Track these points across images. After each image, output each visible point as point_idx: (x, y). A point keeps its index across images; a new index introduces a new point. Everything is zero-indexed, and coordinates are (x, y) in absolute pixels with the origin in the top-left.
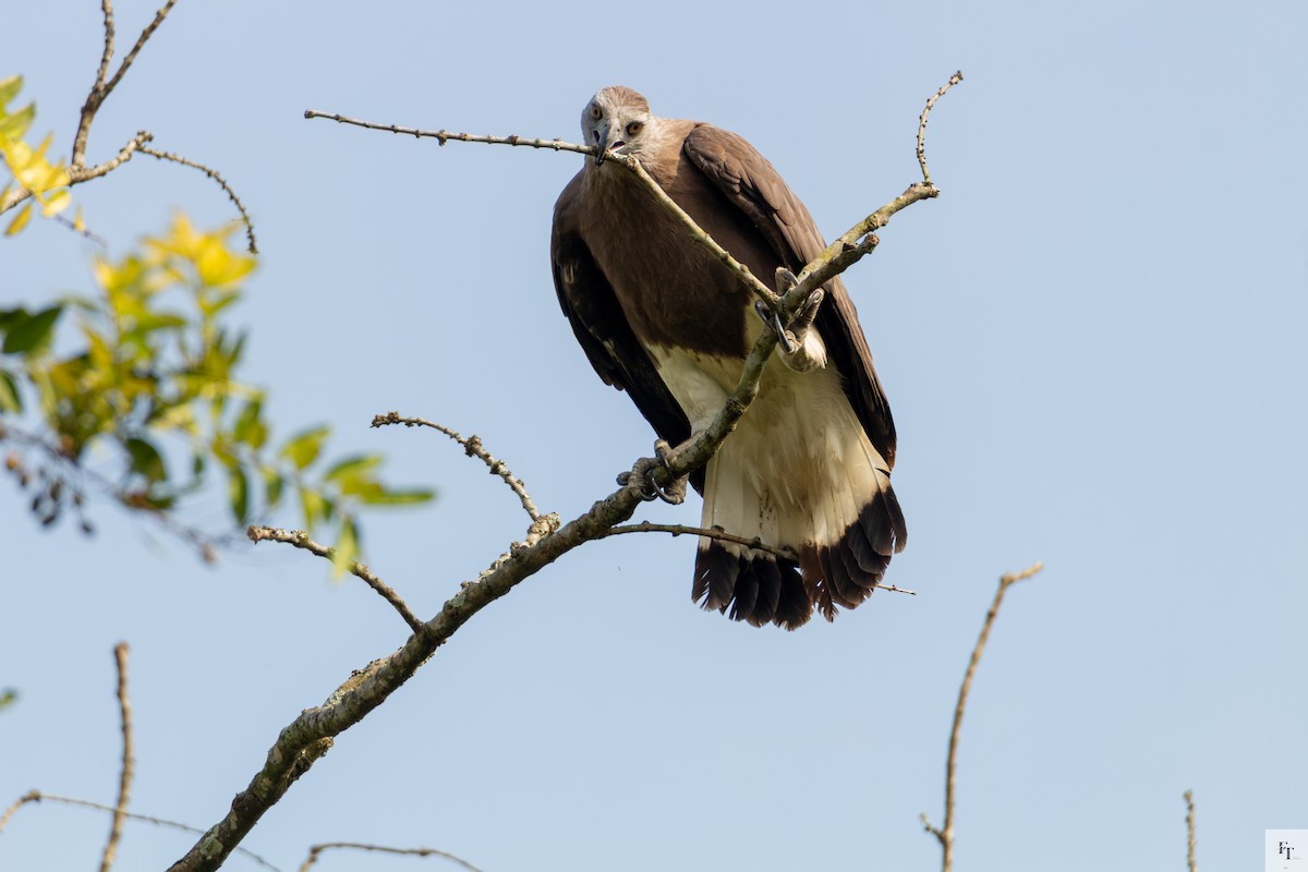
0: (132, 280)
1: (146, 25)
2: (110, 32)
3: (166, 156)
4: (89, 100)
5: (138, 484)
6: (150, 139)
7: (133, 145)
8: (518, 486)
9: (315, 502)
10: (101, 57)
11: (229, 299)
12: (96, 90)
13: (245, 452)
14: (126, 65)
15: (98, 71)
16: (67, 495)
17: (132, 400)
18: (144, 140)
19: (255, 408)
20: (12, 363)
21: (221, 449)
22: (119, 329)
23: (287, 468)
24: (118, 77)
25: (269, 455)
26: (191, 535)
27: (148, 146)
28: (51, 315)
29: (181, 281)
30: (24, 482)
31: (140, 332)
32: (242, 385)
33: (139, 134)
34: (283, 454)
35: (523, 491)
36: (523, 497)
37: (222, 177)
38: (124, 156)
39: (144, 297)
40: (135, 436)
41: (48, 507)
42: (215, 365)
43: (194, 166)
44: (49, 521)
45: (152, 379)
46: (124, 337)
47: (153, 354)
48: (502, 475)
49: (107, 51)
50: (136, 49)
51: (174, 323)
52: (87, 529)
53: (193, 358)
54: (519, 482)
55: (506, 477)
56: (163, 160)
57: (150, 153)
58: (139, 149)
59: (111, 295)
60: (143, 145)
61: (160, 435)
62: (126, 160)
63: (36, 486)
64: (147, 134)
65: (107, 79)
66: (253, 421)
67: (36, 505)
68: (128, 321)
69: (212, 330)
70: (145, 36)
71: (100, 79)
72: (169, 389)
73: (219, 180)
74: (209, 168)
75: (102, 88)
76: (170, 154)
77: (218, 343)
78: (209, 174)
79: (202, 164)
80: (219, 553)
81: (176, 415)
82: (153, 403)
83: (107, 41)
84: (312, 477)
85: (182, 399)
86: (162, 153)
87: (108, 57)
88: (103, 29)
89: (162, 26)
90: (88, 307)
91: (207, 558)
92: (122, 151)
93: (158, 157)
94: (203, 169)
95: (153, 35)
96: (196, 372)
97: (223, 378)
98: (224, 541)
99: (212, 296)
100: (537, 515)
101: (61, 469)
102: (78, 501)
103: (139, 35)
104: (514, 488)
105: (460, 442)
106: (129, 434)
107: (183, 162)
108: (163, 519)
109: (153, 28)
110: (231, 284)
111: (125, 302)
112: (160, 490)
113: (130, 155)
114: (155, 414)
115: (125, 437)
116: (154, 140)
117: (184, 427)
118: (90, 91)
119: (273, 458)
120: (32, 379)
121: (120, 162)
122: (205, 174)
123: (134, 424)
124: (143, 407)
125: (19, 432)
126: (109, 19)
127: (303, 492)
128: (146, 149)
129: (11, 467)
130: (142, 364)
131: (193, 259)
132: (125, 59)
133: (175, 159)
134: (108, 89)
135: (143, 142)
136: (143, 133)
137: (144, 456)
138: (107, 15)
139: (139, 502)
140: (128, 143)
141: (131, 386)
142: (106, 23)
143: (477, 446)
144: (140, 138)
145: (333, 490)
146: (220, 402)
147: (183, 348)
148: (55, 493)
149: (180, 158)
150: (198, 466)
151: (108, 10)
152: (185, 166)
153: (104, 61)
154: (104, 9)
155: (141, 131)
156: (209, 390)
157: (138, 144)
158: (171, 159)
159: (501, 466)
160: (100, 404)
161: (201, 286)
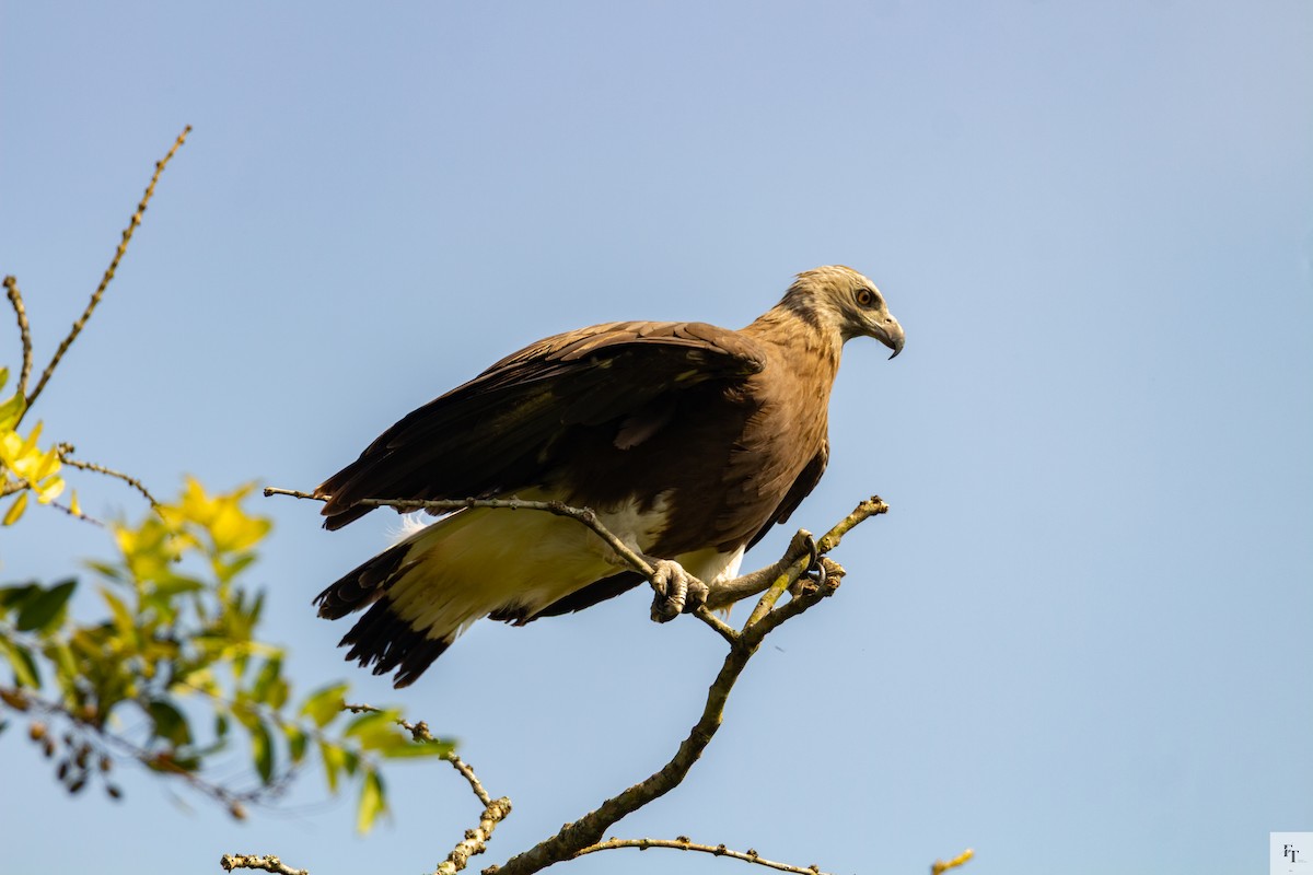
0: (153, 545)
1: (64, 338)
2: (27, 346)
3: (88, 466)
5: (163, 745)
6: (72, 450)
8: (468, 771)
9: (337, 756)
10: (20, 372)
11: (245, 561)
13: (266, 711)
14: (46, 378)
15: (18, 386)
16: (93, 761)
17: (155, 662)
18: (67, 451)
19: (274, 666)
20: (28, 639)
21: (243, 708)
22: (140, 594)
23: (309, 725)
24: (38, 391)
25: (289, 714)
26: (219, 793)
27: (70, 458)
28: (66, 589)
29: (197, 545)
30: (49, 751)
31: (163, 595)
32: (261, 648)
33: (61, 446)
34: (303, 711)
35: (473, 777)
36: (473, 783)
37: (143, 486)
39: (164, 561)
40: (157, 700)
41: (74, 775)
42: (235, 626)
43: (115, 475)
44: (76, 787)
45: (173, 643)
46: (144, 601)
47: (175, 615)
48: (451, 760)
49: (25, 365)
50: (55, 362)
51: (193, 586)
52: (114, 793)
53: (211, 622)
54: (468, 767)
55: (455, 763)
56: (86, 472)
57: (73, 464)
58: (62, 461)
59: (130, 562)
60: (65, 457)
61: (181, 697)
63: (62, 752)
64: (69, 445)
65: (28, 393)
66: (273, 680)
67: (62, 772)
68: (147, 587)
69: (230, 592)
70: (63, 349)
72: (191, 651)
73: (140, 488)
74: (130, 476)
76: (92, 465)
77: (237, 604)
78: (131, 483)
79: (124, 473)
80: (246, 809)
81: (195, 679)
82: (173, 669)
83: (25, 356)
84: (333, 732)
85: (201, 663)
86: (83, 463)
87: (28, 371)
88: (20, 345)
89: (79, 338)
90: (107, 572)
91: (236, 814)
93: (81, 468)
94: (125, 478)
95: (72, 348)
96: (216, 634)
97: (245, 637)
98: (253, 797)
99: (227, 559)
100: (488, 800)
101: (88, 735)
102: (105, 765)
103: (56, 348)
104: (463, 773)
105: (407, 728)
106: (151, 698)
107: (105, 472)
108: (191, 780)
109: (70, 340)
110: (244, 547)
111: (145, 566)
112: (184, 752)
114: (176, 679)
115: (145, 700)
116: (76, 452)
117: (206, 689)
119: (295, 716)
120: (52, 653)
122: (126, 483)
123: (156, 689)
124: (164, 671)
125: (41, 703)
126: (26, 334)
127: (325, 747)
128: (69, 461)
129: (36, 736)
130: (163, 630)
131: (207, 524)
132: (45, 372)
133: (98, 470)
134: (30, 402)
135: (65, 454)
136: (63, 445)
137: (167, 719)
138: (23, 330)
139: (164, 765)
141: (154, 650)
142: (23, 338)
143: (425, 732)
144: (62, 450)
145: (355, 744)
146: (242, 660)
147: (200, 611)
148: (81, 761)
149: (102, 468)
150: (222, 727)
151: (25, 324)
152: (107, 477)
153: (24, 375)
154: (20, 323)
155: (62, 442)
156: (229, 653)
157: (60, 456)
158: (93, 469)
159: (450, 753)
160: (126, 667)
161: (217, 550)
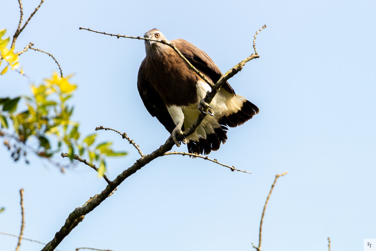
0: (42, 92)
1: (32, 12)
2: (22, 14)
3: (37, 50)
4: (16, 33)
5: (42, 149)
6: (33, 45)
7: (28, 46)
9: (93, 155)
10: (19, 21)
11: (69, 97)
12: (18, 31)
13: (73, 141)
14: (26, 24)
15: (18, 25)
16: (22, 153)
17: (41, 125)
18: (31, 45)
19: (76, 128)
20: (6, 114)
21: (66, 140)
22: (38, 105)
23: (85, 145)
24: (24, 27)
25: (80, 142)
26: (58, 165)
27: (32, 47)
28: (17, 100)
29: (55, 91)
30: (9, 148)
31: (44, 106)
32: (72, 122)
34: (84, 141)
35: (139, 149)
37: (53, 56)
38: (26, 50)
39: (45, 96)
40: (41, 136)
41: (16, 156)
42: (65, 116)
43: (45, 53)
44: (16, 160)
45: (47, 119)
46: (39, 108)
47: (47, 112)
49: (21, 19)
50: (29, 19)
51: (54, 104)
52: (27, 162)
53: (58, 114)
54: (137, 146)
55: (134, 144)
56: (37, 51)
57: (33, 49)
58: (30, 48)
59: (35, 96)
60: (31, 47)
61: (48, 135)
62: (26, 51)
63: (13, 150)
64: (32, 43)
65: (21, 28)
66: (75, 132)
67: (13, 155)
68: (40, 103)
69: (64, 106)
70: (32, 15)
71: (19, 27)
72: (51, 122)
74: (50, 53)
75: (19, 30)
76: (39, 49)
77: (66, 110)
79: (48, 52)
80: (65, 170)
81: (53, 130)
82: (47, 126)
83: (21, 17)
84: (92, 148)
85: (55, 125)
86: (36, 49)
87: (21, 21)
88: (20, 13)
89: (37, 12)
90: (29, 99)
91: (62, 171)
92: (25, 48)
93: (35, 50)
95: (34, 15)
96: (59, 118)
97: (67, 120)
98: (67, 167)
99: (64, 96)
101: (20, 145)
102: (25, 154)
103: (30, 15)
104: (136, 148)
106: (40, 135)
108: (50, 160)
109: (34, 13)
110: (70, 93)
111: (40, 98)
112: (49, 152)
113: (27, 49)
114: (47, 129)
115: (39, 136)
116: (34, 45)
117: (56, 133)
118: (16, 31)
119: (81, 142)
120: (11, 118)
121: (24, 51)
122: (49, 55)
123: (41, 132)
124: (44, 127)
125: (8, 134)
126: (22, 10)
127: (90, 152)
128: (32, 48)
129: (6, 144)
130: (44, 115)
131: (59, 85)
132: (26, 22)
133: (40, 51)
134: (21, 30)
135: (31, 46)
136: (31, 43)
137: (44, 142)
138: (21, 9)
139: (43, 155)
140: (27, 46)
141: (41, 121)
142: (21, 11)
143: (126, 136)
144: (30, 45)
145: (98, 152)
146: (66, 126)
147: (55, 111)
148: (18, 152)
149: (42, 50)
150: (60, 145)
151: (21, 8)
152: (43, 53)
153: (20, 22)
154: (20, 7)
155: (30, 43)
156: (63, 123)
158: (39, 51)
160: (32, 126)
161: (61, 93)
